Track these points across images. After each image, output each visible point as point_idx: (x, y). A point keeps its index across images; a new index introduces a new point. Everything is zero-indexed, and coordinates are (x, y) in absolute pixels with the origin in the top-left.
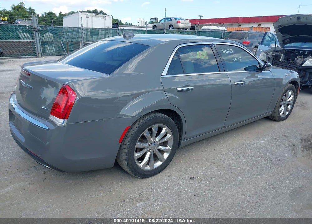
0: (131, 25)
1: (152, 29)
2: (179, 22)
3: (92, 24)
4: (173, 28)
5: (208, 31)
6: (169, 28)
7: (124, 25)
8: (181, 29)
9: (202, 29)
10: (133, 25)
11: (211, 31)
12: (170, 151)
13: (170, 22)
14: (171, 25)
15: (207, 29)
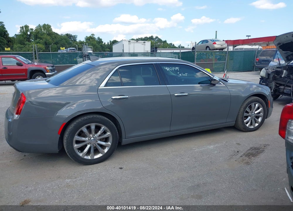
0: (184, 47)
1: (191, 50)
2: (215, 43)
3: (134, 49)
4: (210, 49)
5: (241, 50)
6: (206, 50)
7: (177, 48)
8: (217, 49)
9: (236, 49)
10: (185, 47)
11: (244, 50)
12: (110, 146)
13: (207, 44)
14: (207, 47)
15: (240, 49)
